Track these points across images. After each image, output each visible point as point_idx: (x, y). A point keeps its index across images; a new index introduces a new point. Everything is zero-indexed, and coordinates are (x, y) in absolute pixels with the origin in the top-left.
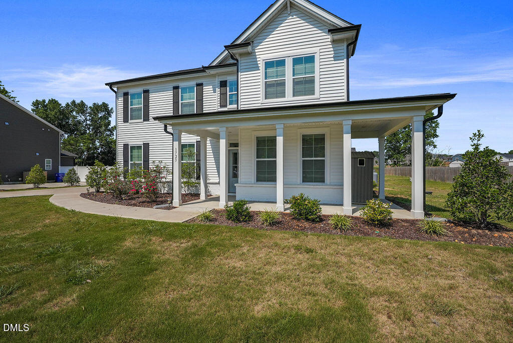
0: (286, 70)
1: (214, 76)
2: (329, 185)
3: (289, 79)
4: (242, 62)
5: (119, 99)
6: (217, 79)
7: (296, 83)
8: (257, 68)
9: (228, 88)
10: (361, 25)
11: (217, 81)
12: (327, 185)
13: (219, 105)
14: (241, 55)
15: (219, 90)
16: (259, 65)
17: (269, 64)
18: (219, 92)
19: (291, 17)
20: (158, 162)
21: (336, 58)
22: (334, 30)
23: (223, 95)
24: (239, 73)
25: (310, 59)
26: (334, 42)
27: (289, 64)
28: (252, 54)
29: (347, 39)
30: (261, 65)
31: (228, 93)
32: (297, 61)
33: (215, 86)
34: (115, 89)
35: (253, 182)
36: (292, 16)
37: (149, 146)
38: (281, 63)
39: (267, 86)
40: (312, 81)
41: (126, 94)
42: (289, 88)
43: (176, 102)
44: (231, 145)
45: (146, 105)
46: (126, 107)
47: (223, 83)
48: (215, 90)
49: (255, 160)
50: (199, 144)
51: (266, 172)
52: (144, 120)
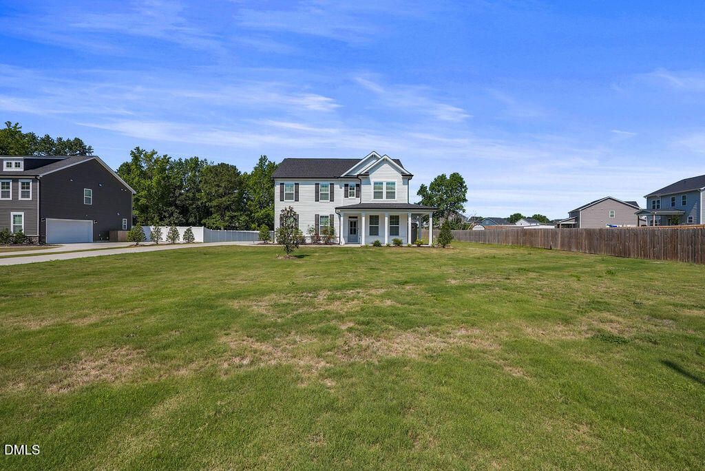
0: (383, 187)
1: (341, 181)
2: (400, 236)
3: (384, 191)
4: (363, 181)
7: (387, 193)
8: (370, 185)
9: (349, 188)
11: (343, 184)
13: (344, 196)
14: (363, 178)
15: (344, 188)
16: (371, 183)
17: (376, 184)
18: (344, 190)
21: (404, 184)
22: (404, 175)
23: (346, 191)
24: (362, 184)
25: (393, 184)
26: (403, 179)
27: (385, 185)
28: (368, 179)
29: (408, 178)
30: (373, 184)
31: (349, 191)
32: (388, 184)
33: (341, 186)
35: (368, 236)
36: (386, 165)
37: (298, 216)
38: (381, 184)
39: (375, 193)
40: (394, 193)
41: (282, 184)
42: (384, 195)
43: (317, 192)
44: (350, 217)
45: (297, 192)
46: (282, 192)
47: (346, 185)
48: (341, 188)
49: (369, 226)
50: (332, 216)
51: (374, 231)
52: (295, 201)
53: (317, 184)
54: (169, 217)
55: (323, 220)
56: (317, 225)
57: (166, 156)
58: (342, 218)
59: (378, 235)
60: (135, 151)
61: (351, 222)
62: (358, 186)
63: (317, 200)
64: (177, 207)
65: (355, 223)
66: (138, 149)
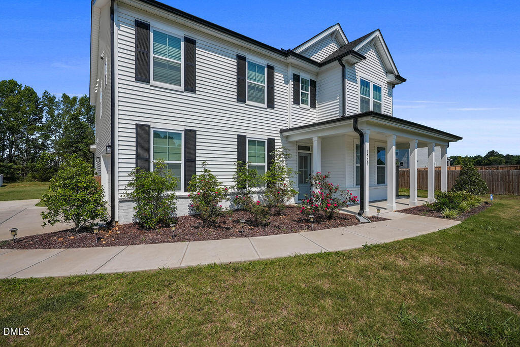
0: (370, 92)
1: (286, 64)
3: (372, 100)
5: (122, 28)
6: (291, 70)
9: (300, 85)
10: (406, 80)
13: (293, 100)
14: (347, 63)
15: (293, 83)
16: (357, 79)
17: (362, 81)
18: (293, 86)
19: (372, 50)
21: (388, 94)
23: (296, 90)
24: (346, 80)
26: (388, 83)
27: (372, 88)
28: (353, 67)
31: (301, 90)
33: (287, 77)
37: (196, 135)
38: (368, 84)
40: (380, 107)
41: (142, 26)
42: (371, 108)
43: (240, 79)
44: (299, 148)
45: (190, 66)
47: (296, 78)
48: (287, 82)
52: (186, 89)
53: (241, 59)
55: (255, 150)
62: (313, 83)
63: (241, 98)
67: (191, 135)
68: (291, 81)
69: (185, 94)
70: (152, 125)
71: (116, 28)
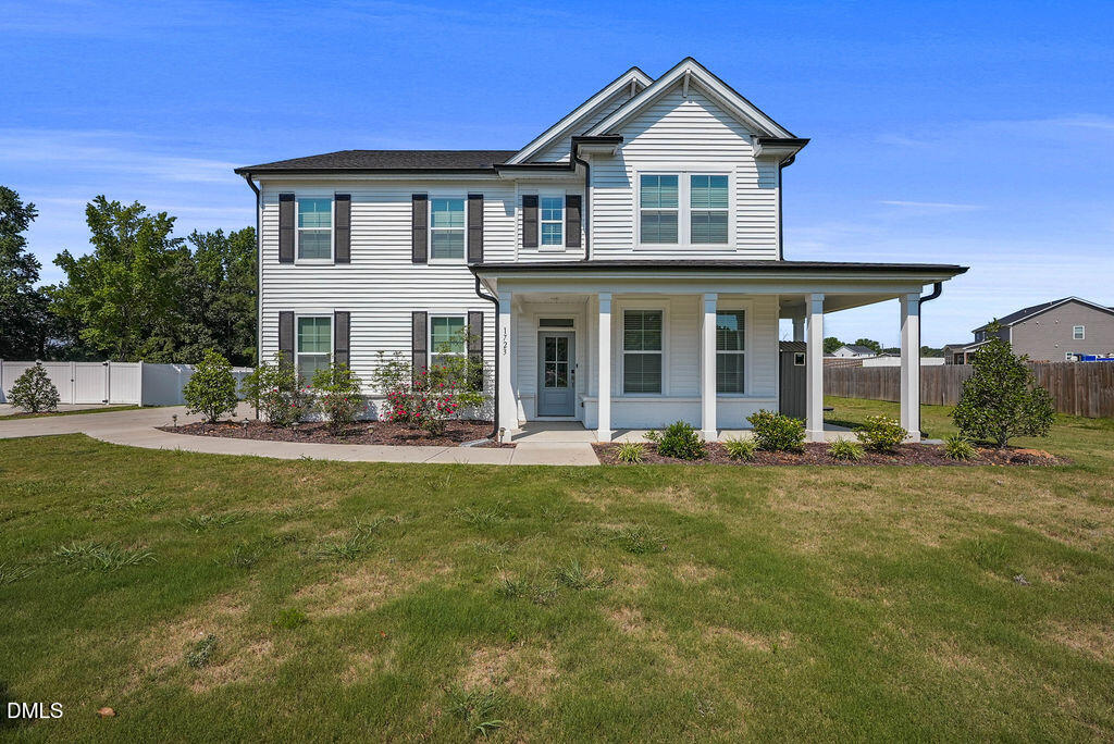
0: (680, 195)
1: (510, 183)
2: (753, 397)
3: (684, 210)
4: (597, 169)
5: (266, 209)
6: (516, 191)
7: (696, 219)
8: (626, 183)
9: (540, 210)
10: (808, 140)
11: (518, 193)
12: (749, 397)
13: (521, 242)
14: (595, 156)
15: (521, 212)
16: (630, 180)
17: (648, 181)
18: (521, 217)
19: (687, 103)
20: (391, 353)
21: (762, 184)
22: (766, 140)
23: (529, 225)
24: (591, 188)
25: (721, 181)
26: (759, 158)
27: (684, 185)
28: (616, 158)
29: (780, 156)
30: (635, 181)
31: (540, 221)
32: (698, 181)
33: (512, 204)
34: (257, 183)
35: (618, 394)
36: (690, 101)
37: (349, 318)
38: (670, 181)
39: (646, 218)
40: (723, 219)
41: (287, 199)
42: (684, 227)
43: (419, 227)
44: (544, 323)
45: (343, 228)
46: (286, 229)
47: (530, 202)
48: (510, 213)
49: (622, 352)
50: (477, 317)
51: (641, 375)
52: (337, 261)
53: (419, 198)
54: (191, 344)
55: (444, 333)
56: (418, 350)
57: (165, 215)
58: (505, 319)
59: (657, 389)
60: (95, 205)
61: (550, 343)
62: (574, 202)
63: (419, 258)
64: (209, 324)
65: (563, 343)
66: (101, 200)
67: (343, 319)
68: (516, 209)
69: (337, 267)
70: (296, 311)
71: (261, 209)
